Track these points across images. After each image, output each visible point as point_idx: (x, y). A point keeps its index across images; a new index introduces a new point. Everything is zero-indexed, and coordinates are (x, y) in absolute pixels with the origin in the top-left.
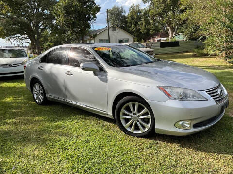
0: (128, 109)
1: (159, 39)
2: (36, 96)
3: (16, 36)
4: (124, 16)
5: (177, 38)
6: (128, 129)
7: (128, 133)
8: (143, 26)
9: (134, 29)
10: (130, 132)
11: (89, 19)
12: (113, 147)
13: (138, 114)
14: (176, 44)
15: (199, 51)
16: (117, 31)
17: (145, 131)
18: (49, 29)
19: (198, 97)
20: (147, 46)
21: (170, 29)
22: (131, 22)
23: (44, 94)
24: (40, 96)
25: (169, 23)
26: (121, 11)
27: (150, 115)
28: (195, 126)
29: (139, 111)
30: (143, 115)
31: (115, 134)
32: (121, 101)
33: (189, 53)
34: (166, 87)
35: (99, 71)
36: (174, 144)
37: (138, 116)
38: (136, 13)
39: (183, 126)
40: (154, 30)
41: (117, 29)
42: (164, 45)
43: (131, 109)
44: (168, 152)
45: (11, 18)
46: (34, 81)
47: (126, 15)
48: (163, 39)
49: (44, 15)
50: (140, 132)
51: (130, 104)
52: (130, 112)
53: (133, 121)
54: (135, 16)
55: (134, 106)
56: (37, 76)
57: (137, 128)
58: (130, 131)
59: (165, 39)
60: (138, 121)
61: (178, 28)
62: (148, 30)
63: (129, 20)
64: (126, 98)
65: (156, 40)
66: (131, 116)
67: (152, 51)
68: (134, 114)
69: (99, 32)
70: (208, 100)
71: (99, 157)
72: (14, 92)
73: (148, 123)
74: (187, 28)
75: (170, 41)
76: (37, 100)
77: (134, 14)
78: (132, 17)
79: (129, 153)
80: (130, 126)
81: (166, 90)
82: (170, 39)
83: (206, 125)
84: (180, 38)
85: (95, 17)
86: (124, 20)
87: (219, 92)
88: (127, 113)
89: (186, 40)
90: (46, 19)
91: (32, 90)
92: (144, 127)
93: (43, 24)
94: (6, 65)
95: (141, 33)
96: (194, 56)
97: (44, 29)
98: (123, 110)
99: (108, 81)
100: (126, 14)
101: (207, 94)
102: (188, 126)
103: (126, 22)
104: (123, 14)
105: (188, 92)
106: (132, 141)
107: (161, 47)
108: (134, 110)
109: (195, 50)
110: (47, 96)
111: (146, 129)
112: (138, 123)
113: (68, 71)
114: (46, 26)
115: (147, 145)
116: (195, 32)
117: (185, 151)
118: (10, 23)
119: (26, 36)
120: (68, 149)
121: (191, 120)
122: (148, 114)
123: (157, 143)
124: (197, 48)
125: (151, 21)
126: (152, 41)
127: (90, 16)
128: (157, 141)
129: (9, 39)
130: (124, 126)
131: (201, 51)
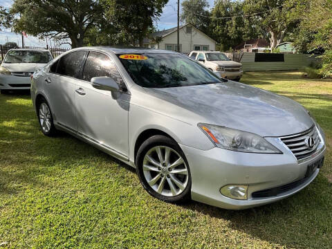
0: (155, 156)
1: (255, 48)
2: (42, 121)
3: (51, 33)
4: (207, 12)
5: (281, 49)
6: (154, 188)
7: (154, 194)
8: (233, 29)
9: (220, 32)
10: (157, 193)
11: (151, 13)
12: (121, 214)
13: (169, 166)
14: (279, 57)
15: (313, 70)
16: (193, 33)
17: (178, 194)
18: (98, 26)
19: (266, 148)
20: (235, 59)
21: (272, 34)
22: (215, 21)
23: (51, 120)
24: (48, 123)
25: (272, 25)
26: (203, 4)
27: (186, 170)
28: (256, 195)
29: (172, 161)
30: (177, 168)
31: (134, 193)
32: (146, 143)
33: (297, 73)
34: (212, 127)
35: (121, 92)
36: (220, 221)
37: (170, 169)
38: (225, 8)
39: (234, 194)
40: (249, 35)
41: (193, 30)
42: (260, 58)
43: (160, 156)
44: (205, 234)
45: (46, 7)
46: (40, 100)
47: (210, 11)
48: (261, 50)
49: (92, 5)
50: (170, 195)
51: (158, 149)
52: (158, 161)
53: (162, 176)
54: (223, 13)
55: (163, 152)
56: (44, 92)
57: (166, 187)
58: (157, 190)
59: (264, 49)
60: (169, 177)
61: (285, 34)
62: (240, 33)
63: (214, 18)
64: (153, 138)
65: (251, 50)
66: (159, 168)
67: (239, 66)
68: (164, 165)
69: (167, 33)
70: (282, 153)
71: (91, 231)
72: (21, 113)
73: (183, 181)
74: (298, 34)
75: (271, 52)
76: (44, 128)
77: (221, 9)
78: (218, 14)
79: (142, 227)
80: (158, 183)
81: (212, 131)
82: (271, 49)
83: (275, 195)
84: (287, 48)
85: (160, 11)
86: (206, 18)
87: (306, 141)
88: (153, 162)
89: (296, 53)
90: (94, 11)
91: (38, 113)
92: (177, 188)
93: (89, 18)
94: (22, 73)
95: (229, 38)
96: (304, 77)
97: (90, 26)
98: (148, 157)
99: (131, 109)
100: (209, 8)
101: (282, 143)
102: (243, 194)
103: (208, 21)
104: (206, 9)
105: (249, 137)
106: (156, 208)
107: (256, 61)
108: (164, 159)
109: (308, 68)
110: (55, 123)
111: (180, 191)
112: (169, 180)
113: (80, 89)
114: (94, 20)
115: (176, 217)
116: (310, 42)
117: (234, 234)
118: (43, 15)
119: (65, 34)
120: (52, 211)
121: (249, 185)
122: (184, 168)
123: (193, 216)
124: (311, 65)
125: (245, 21)
126: (245, 50)
127: (153, 9)
128: (196, 212)
129: (42, 38)
130: (148, 181)
131: (316, 71)
